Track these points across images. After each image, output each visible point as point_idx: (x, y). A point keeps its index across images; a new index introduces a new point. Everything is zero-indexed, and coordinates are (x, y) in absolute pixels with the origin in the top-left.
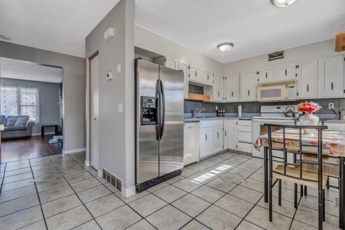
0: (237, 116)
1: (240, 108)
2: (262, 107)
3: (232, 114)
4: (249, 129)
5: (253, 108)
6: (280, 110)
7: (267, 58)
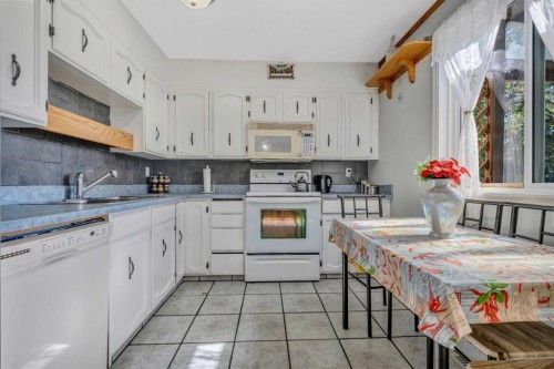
0: (201, 191)
1: (207, 173)
2: (253, 172)
3: (188, 187)
4: (237, 221)
5: (234, 173)
6: (285, 179)
7: (266, 72)
